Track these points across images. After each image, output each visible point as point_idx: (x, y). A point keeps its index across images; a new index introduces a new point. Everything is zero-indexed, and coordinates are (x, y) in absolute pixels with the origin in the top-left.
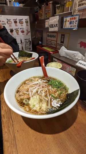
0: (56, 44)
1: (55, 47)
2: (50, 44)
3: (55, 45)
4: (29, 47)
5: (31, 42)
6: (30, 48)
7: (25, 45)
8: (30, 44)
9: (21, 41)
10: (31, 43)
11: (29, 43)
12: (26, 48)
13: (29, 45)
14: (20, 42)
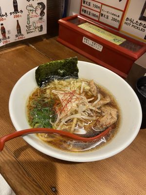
0: (119, 19)
1: (117, 27)
3: (115, 20)
4: (39, 25)
5: (44, 9)
6: (41, 27)
7: (28, 19)
8: (42, 13)
9: (16, 7)
10: (45, 11)
11: (39, 12)
12: (28, 27)
13: (37, 19)
14: (13, 10)
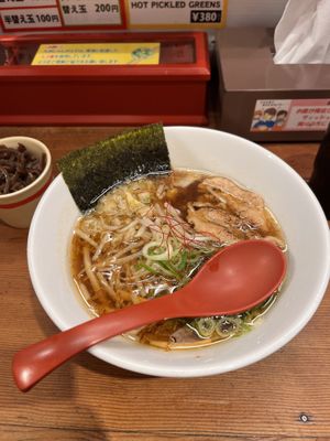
2: (54, 12)
